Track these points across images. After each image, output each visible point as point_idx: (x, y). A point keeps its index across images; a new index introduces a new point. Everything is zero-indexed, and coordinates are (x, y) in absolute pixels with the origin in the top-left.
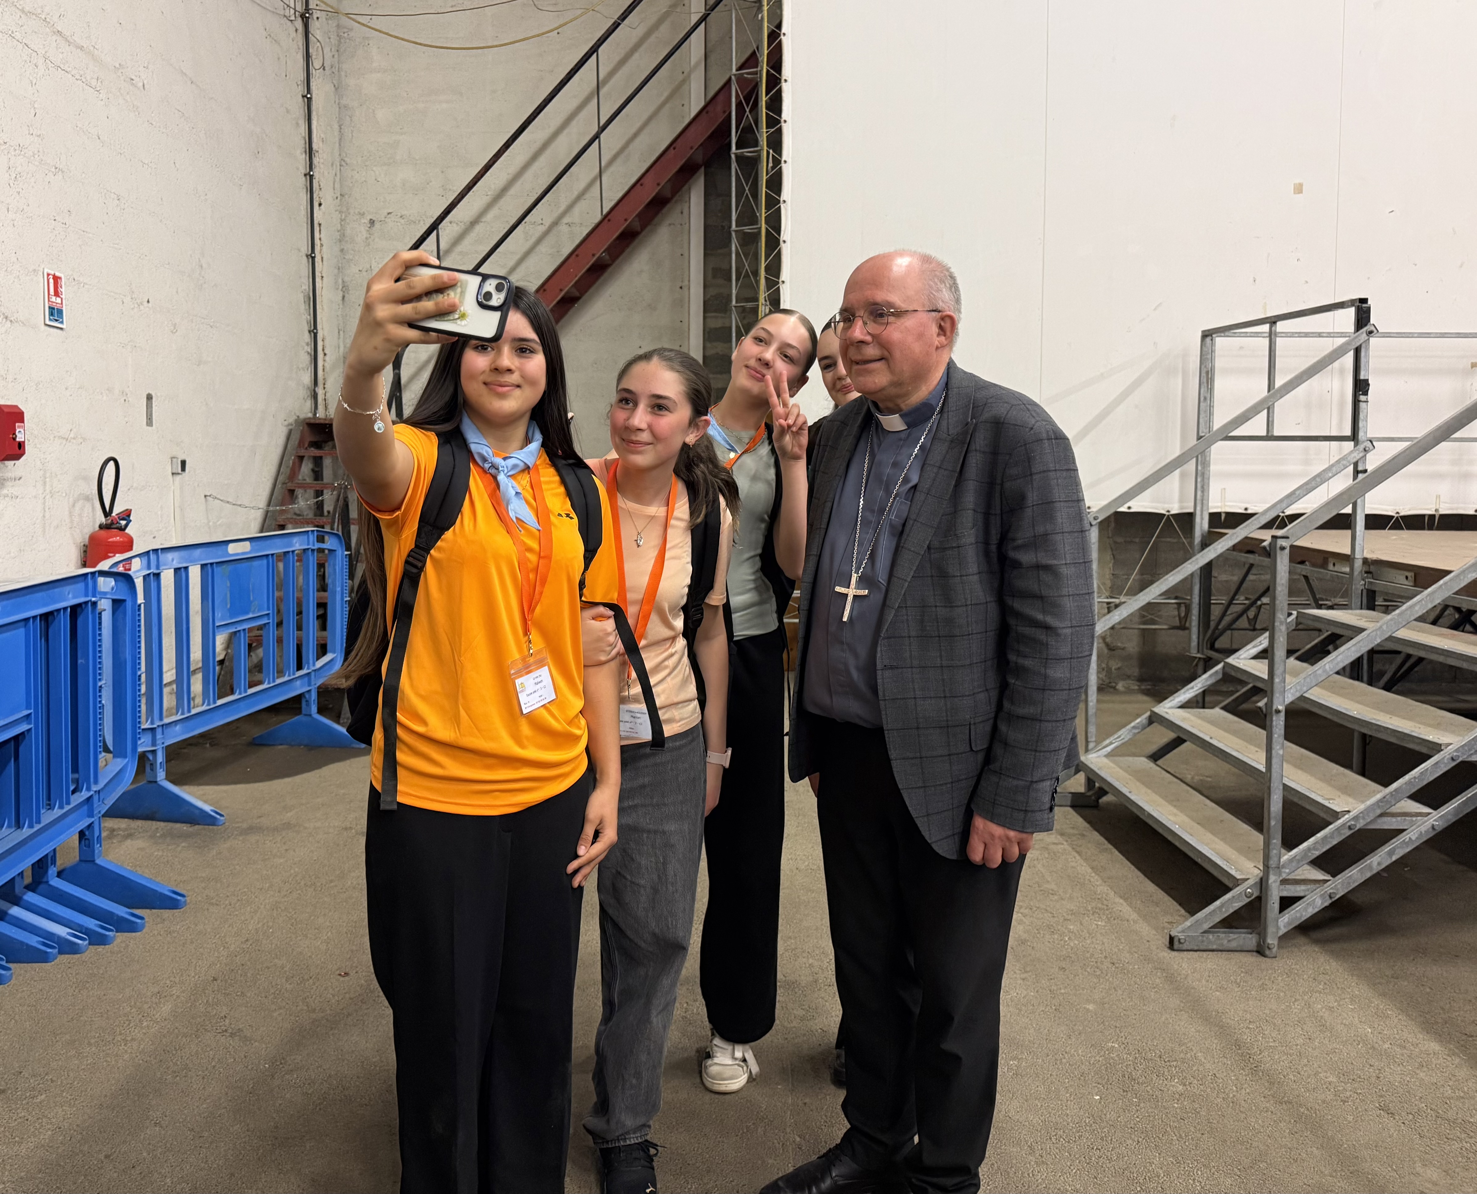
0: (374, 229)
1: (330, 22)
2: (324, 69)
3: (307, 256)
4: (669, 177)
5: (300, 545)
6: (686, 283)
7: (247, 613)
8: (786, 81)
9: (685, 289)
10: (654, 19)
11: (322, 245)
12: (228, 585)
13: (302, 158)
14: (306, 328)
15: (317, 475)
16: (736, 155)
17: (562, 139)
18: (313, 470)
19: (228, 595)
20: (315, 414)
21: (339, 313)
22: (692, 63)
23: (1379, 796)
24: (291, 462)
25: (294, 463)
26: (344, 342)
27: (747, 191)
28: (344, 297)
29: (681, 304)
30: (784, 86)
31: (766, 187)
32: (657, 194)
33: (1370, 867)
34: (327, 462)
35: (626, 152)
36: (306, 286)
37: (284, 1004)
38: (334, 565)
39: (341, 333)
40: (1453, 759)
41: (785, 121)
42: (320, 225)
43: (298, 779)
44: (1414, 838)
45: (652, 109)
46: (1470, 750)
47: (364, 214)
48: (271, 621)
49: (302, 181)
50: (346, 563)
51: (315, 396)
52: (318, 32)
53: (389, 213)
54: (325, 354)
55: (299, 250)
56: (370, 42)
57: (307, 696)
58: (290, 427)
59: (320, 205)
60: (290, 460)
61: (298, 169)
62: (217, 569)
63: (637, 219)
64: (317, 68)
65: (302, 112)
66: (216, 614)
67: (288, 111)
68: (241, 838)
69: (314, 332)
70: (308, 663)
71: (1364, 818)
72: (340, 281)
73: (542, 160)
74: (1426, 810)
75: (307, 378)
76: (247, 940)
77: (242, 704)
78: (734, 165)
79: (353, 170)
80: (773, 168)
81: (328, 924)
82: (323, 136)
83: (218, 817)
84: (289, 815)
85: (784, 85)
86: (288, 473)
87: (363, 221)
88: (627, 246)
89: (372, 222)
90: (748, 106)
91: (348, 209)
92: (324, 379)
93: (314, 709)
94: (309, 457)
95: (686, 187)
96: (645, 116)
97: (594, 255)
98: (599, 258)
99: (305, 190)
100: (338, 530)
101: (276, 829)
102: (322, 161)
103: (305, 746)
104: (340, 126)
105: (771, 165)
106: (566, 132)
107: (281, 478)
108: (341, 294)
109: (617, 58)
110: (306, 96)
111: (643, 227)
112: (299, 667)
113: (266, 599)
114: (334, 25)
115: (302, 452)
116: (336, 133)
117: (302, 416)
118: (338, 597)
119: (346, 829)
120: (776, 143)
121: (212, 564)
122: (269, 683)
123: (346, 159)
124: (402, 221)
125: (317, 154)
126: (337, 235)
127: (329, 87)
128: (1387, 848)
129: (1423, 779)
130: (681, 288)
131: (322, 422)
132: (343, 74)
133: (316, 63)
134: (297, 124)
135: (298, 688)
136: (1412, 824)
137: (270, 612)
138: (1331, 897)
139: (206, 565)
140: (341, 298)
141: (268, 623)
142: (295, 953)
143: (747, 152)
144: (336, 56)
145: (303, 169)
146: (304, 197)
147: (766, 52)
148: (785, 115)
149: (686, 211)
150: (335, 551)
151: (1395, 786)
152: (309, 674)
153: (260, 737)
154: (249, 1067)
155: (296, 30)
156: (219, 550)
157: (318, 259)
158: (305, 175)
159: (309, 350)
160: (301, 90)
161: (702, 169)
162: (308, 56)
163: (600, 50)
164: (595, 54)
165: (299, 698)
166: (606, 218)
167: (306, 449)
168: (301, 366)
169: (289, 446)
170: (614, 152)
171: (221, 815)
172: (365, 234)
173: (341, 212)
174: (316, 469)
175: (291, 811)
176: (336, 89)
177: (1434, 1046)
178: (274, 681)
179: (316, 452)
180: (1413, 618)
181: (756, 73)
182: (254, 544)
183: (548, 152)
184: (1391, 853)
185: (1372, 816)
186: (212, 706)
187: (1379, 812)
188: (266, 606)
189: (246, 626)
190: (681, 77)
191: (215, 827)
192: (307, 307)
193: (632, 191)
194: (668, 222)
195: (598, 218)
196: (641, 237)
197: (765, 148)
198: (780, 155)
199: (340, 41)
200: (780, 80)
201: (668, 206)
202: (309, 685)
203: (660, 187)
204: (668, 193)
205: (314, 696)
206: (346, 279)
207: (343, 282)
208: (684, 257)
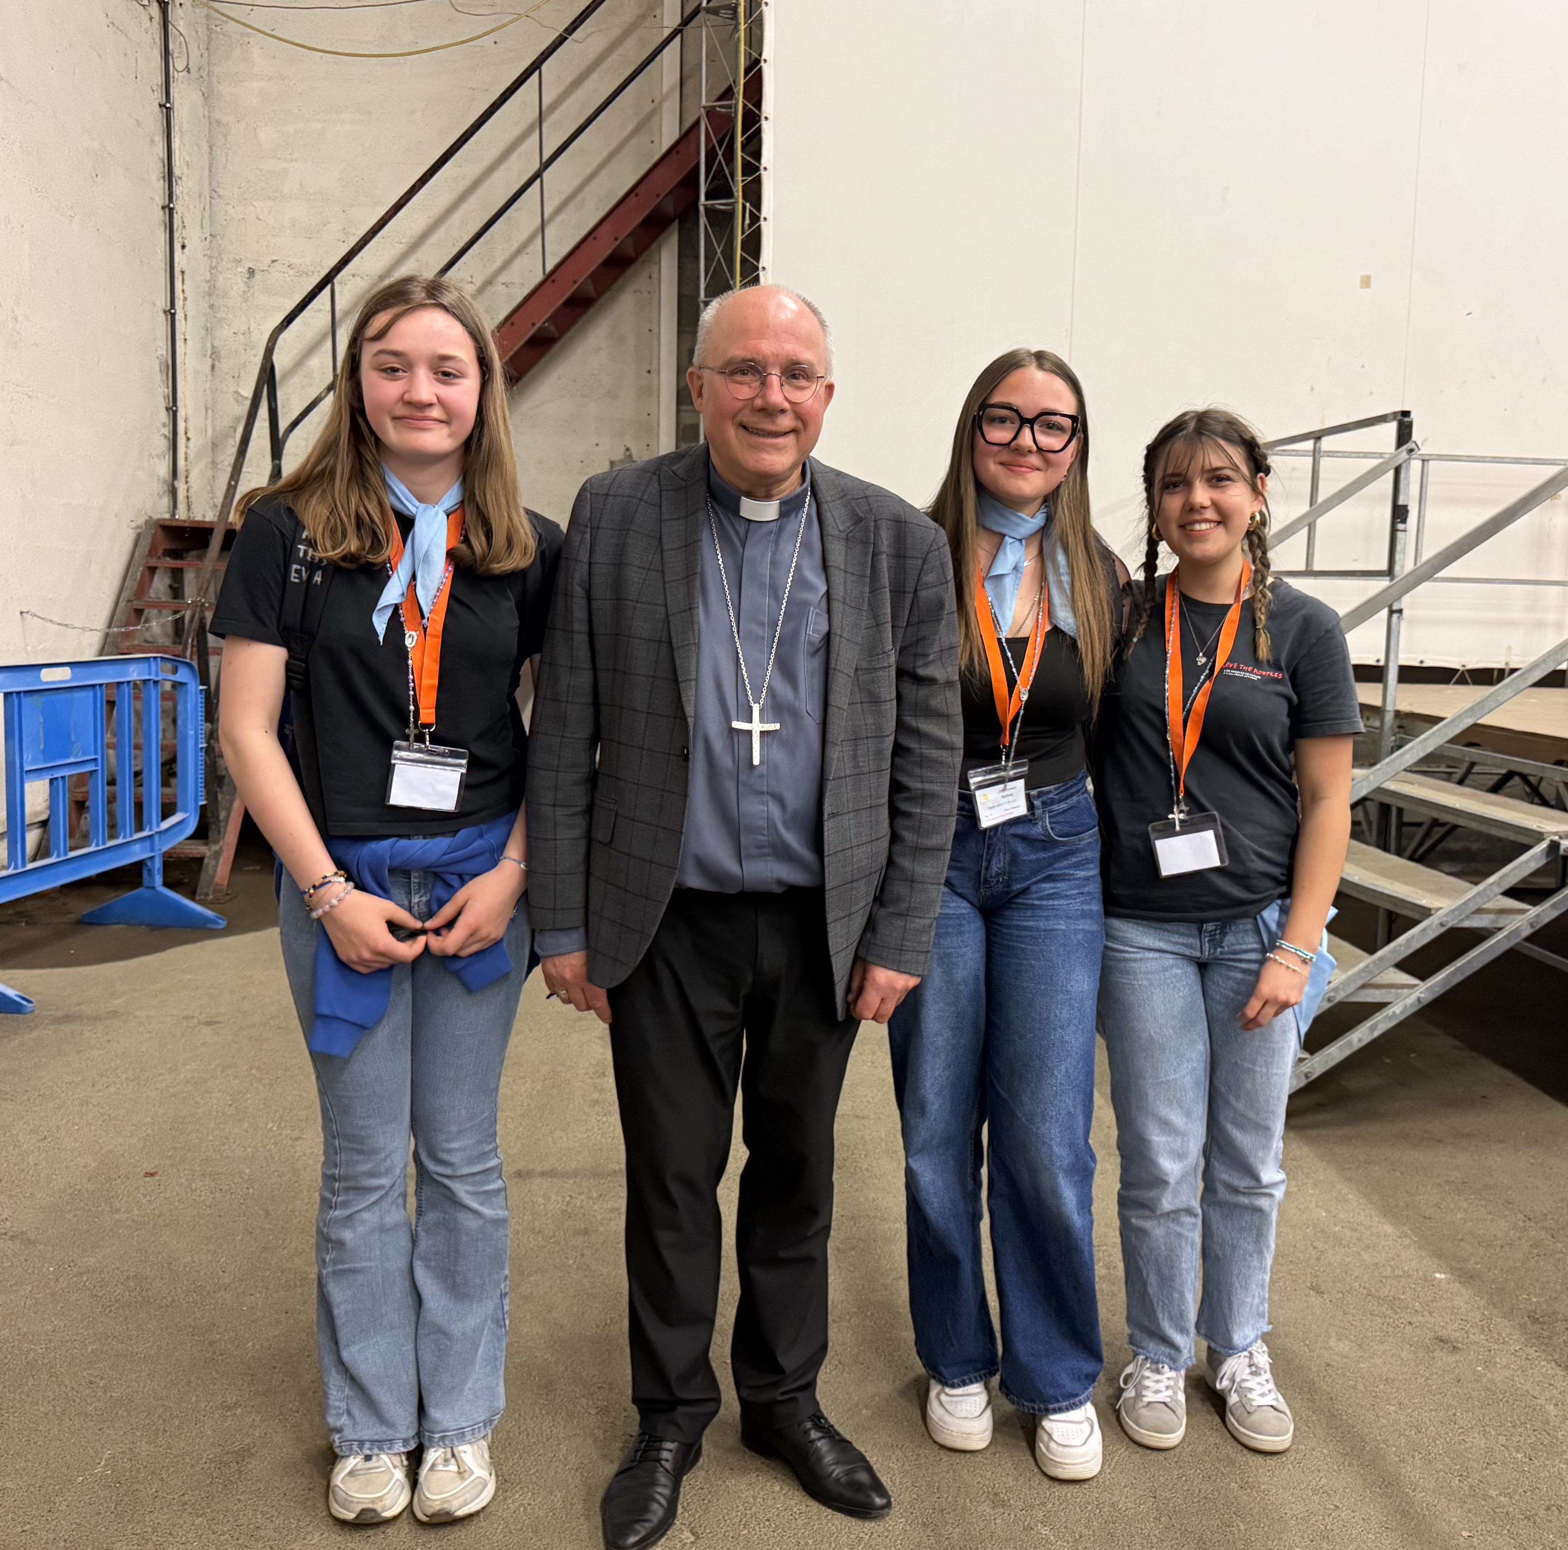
0: (254, 280)
1: (197, 10)
2: (189, 71)
3: (165, 312)
4: (629, 230)
5: (139, 675)
6: (655, 366)
7: (67, 757)
8: (766, 118)
9: (654, 374)
10: (617, 32)
11: (185, 299)
12: (41, 720)
13: (159, 187)
14: (162, 404)
15: (177, 592)
16: (705, 206)
17: (498, 175)
18: (171, 587)
19: (41, 732)
20: (173, 515)
21: (208, 385)
22: (665, 89)
23: (1362, 965)
24: (139, 574)
25: (142, 576)
26: (213, 423)
27: (719, 254)
28: (213, 367)
29: (648, 392)
30: (765, 125)
31: (742, 249)
32: (615, 250)
33: (1350, 1043)
34: (189, 577)
35: (580, 197)
36: (163, 350)
37: (82, 1204)
38: (186, 702)
39: (210, 412)
40: (1442, 925)
41: (765, 169)
42: (183, 272)
43: (133, 963)
44: (1398, 1012)
45: (615, 143)
46: (1460, 915)
47: (240, 261)
48: (99, 768)
49: (159, 216)
50: (201, 698)
51: (173, 492)
52: (181, 22)
53: (273, 261)
54: (188, 439)
55: (154, 304)
56: (251, 40)
57: (149, 863)
58: (139, 530)
59: (183, 247)
60: (138, 572)
61: (152, 199)
62: (26, 701)
63: (589, 282)
64: (180, 69)
65: (159, 124)
66: (25, 757)
67: (139, 123)
68: (52, 1027)
69: (173, 410)
70: (150, 823)
71: (1344, 990)
72: (209, 345)
73: (473, 202)
74: (1413, 981)
75: (163, 469)
76: (45, 1138)
77: (62, 869)
78: (703, 220)
79: (228, 204)
80: (750, 226)
81: (149, 1119)
82: (187, 158)
83: (25, 1003)
84: (117, 1002)
85: (764, 123)
86: (135, 588)
87: (240, 270)
88: (580, 315)
89: (251, 272)
90: (720, 148)
91: (220, 254)
92: (187, 471)
93: (158, 880)
94: (166, 568)
95: (654, 246)
96: (604, 154)
97: (533, 324)
98: (540, 329)
99: (163, 228)
100: (191, 659)
101: (97, 1018)
102: (186, 191)
103: (148, 925)
104: (211, 147)
105: (747, 221)
106: (502, 167)
107: (125, 595)
108: (209, 362)
109: (568, 79)
110: (164, 106)
111: (600, 293)
112: (140, 828)
113: (92, 741)
114: (203, 14)
115: (153, 562)
116: (206, 157)
117: (156, 516)
118: (191, 743)
119: (186, 1018)
120: (754, 194)
121: (18, 693)
122: (97, 845)
123: (218, 190)
124: (291, 272)
125: (179, 182)
126: (205, 287)
127: (195, 96)
128: (1368, 1024)
129: (1409, 947)
130: (649, 372)
131: (181, 524)
132: (214, 79)
133: (178, 63)
134: (153, 141)
135: (136, 854)
136: (1398, 996)
137: (99, 756)
138: (1307, 1077)
139: (11, 693)
140: (209, 368)
141: (96, 771)
142: (103, 1151)
143: (719, 204)
144: (206, 55)
145: (160, 199)
146: (161, 237)
147: (742, 81)
148: (765, 161)
149: (655, 275)
150: (184, 684)
151: (1379, 953)
152: (151, 836)
153: (89, 914)
154: (30, 1271)
155: (151, 18)
156: (29, 676)
157: (179, 316)
158: (163, 208)
159: (167, 433)
160: (158, 96)
161: (676, 224)
162: (166, 53)
163: (544, 67)
164: (537, 73)
165: (139, 865)
166: (549, 278)
167: (159, 558)
168: (154, 453)
169: (137, 554)
170: (563, 196)
171: (29, 1002)
172: (242, 287)
173: (210, 257)
174: (176, 585)
175: (120, 997)
176: (206, 97)
177: (1389, 1228)
178: (104, 843)
179: (177, 564)
180: (1403, 767)
181: (730, 107)
182: (75, 670)
183: (480, 192)
184: (1373, 1028)
185: (1353, 987)
186: (20, 870)
187: (1360, 982)
188: (92, 748)
189: (66, 772)
190: (649, 107)
191: (20, 1016)
192: (164, 378)
193: (583, 246)
194: (633, 287)
195: (539, 277)
196: (597, 305)
197: (741, 200)
198: (759, 210)
199: (209, 36)
200: (759, 117)
201: (634, 267)
202: (152, 850)
203: (618, 242)
204: (630, 251)
205: (158, 864)
206: (217, 343)
207: (213, 347)
208: (653, 333)
